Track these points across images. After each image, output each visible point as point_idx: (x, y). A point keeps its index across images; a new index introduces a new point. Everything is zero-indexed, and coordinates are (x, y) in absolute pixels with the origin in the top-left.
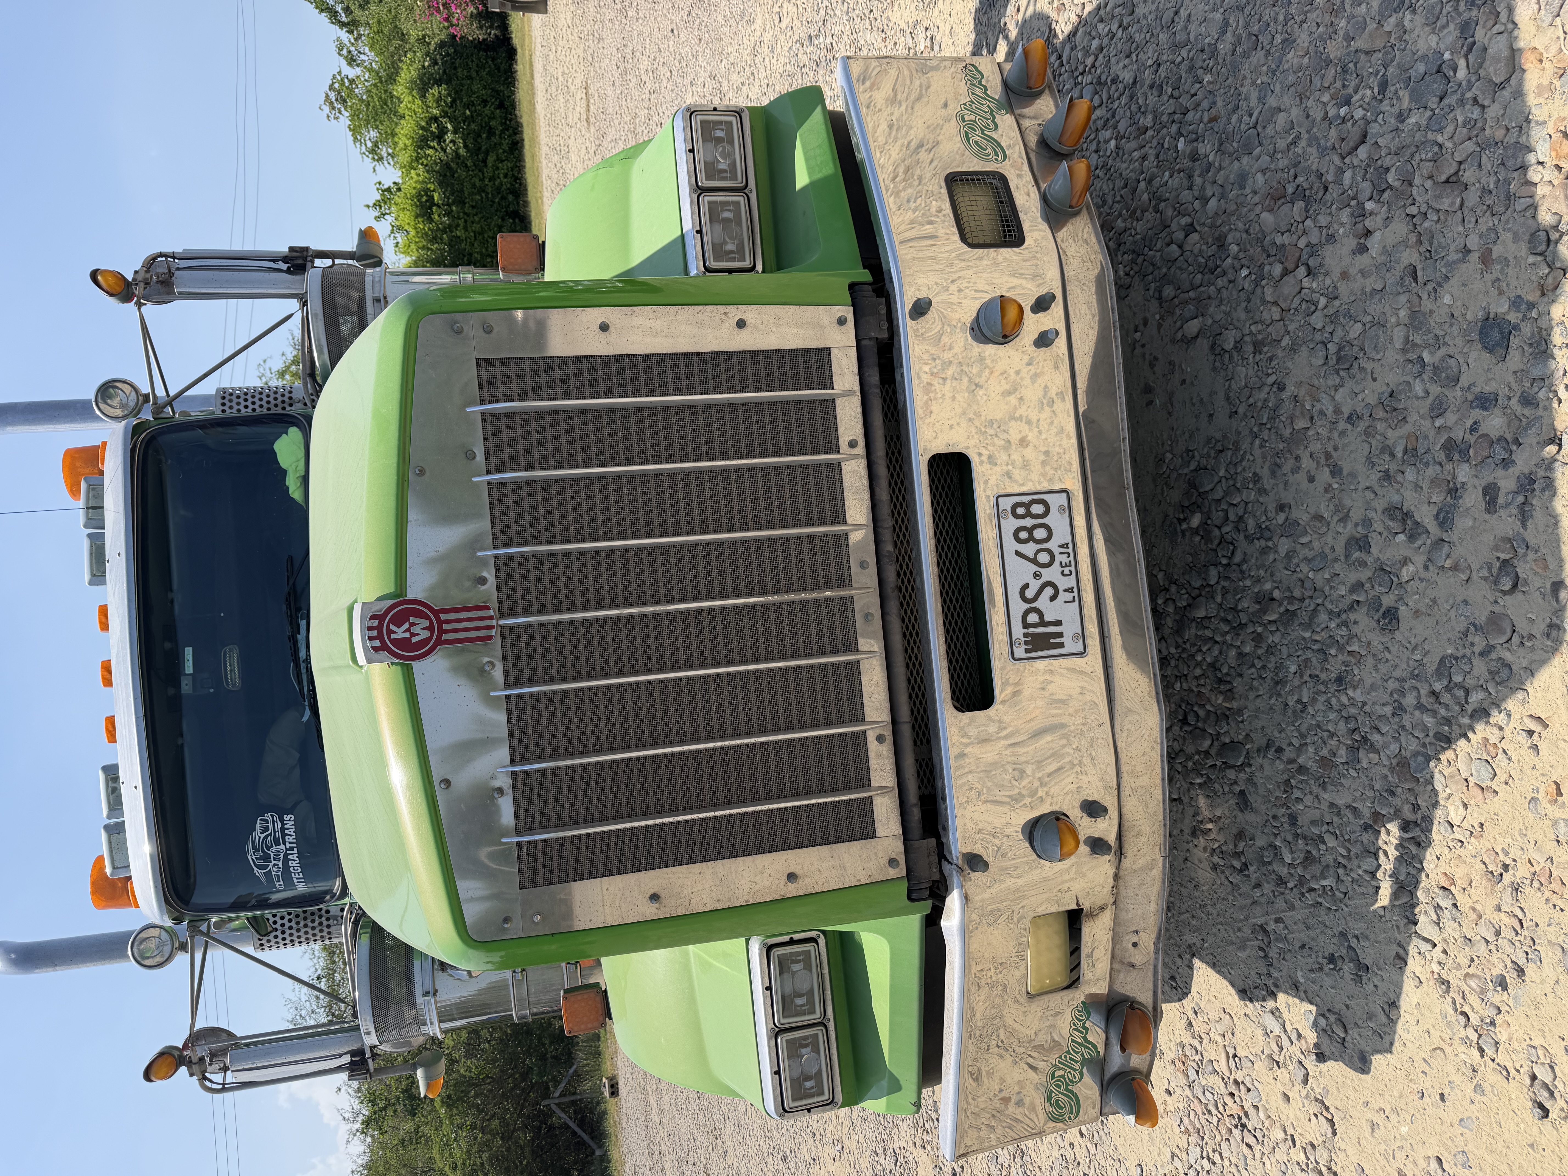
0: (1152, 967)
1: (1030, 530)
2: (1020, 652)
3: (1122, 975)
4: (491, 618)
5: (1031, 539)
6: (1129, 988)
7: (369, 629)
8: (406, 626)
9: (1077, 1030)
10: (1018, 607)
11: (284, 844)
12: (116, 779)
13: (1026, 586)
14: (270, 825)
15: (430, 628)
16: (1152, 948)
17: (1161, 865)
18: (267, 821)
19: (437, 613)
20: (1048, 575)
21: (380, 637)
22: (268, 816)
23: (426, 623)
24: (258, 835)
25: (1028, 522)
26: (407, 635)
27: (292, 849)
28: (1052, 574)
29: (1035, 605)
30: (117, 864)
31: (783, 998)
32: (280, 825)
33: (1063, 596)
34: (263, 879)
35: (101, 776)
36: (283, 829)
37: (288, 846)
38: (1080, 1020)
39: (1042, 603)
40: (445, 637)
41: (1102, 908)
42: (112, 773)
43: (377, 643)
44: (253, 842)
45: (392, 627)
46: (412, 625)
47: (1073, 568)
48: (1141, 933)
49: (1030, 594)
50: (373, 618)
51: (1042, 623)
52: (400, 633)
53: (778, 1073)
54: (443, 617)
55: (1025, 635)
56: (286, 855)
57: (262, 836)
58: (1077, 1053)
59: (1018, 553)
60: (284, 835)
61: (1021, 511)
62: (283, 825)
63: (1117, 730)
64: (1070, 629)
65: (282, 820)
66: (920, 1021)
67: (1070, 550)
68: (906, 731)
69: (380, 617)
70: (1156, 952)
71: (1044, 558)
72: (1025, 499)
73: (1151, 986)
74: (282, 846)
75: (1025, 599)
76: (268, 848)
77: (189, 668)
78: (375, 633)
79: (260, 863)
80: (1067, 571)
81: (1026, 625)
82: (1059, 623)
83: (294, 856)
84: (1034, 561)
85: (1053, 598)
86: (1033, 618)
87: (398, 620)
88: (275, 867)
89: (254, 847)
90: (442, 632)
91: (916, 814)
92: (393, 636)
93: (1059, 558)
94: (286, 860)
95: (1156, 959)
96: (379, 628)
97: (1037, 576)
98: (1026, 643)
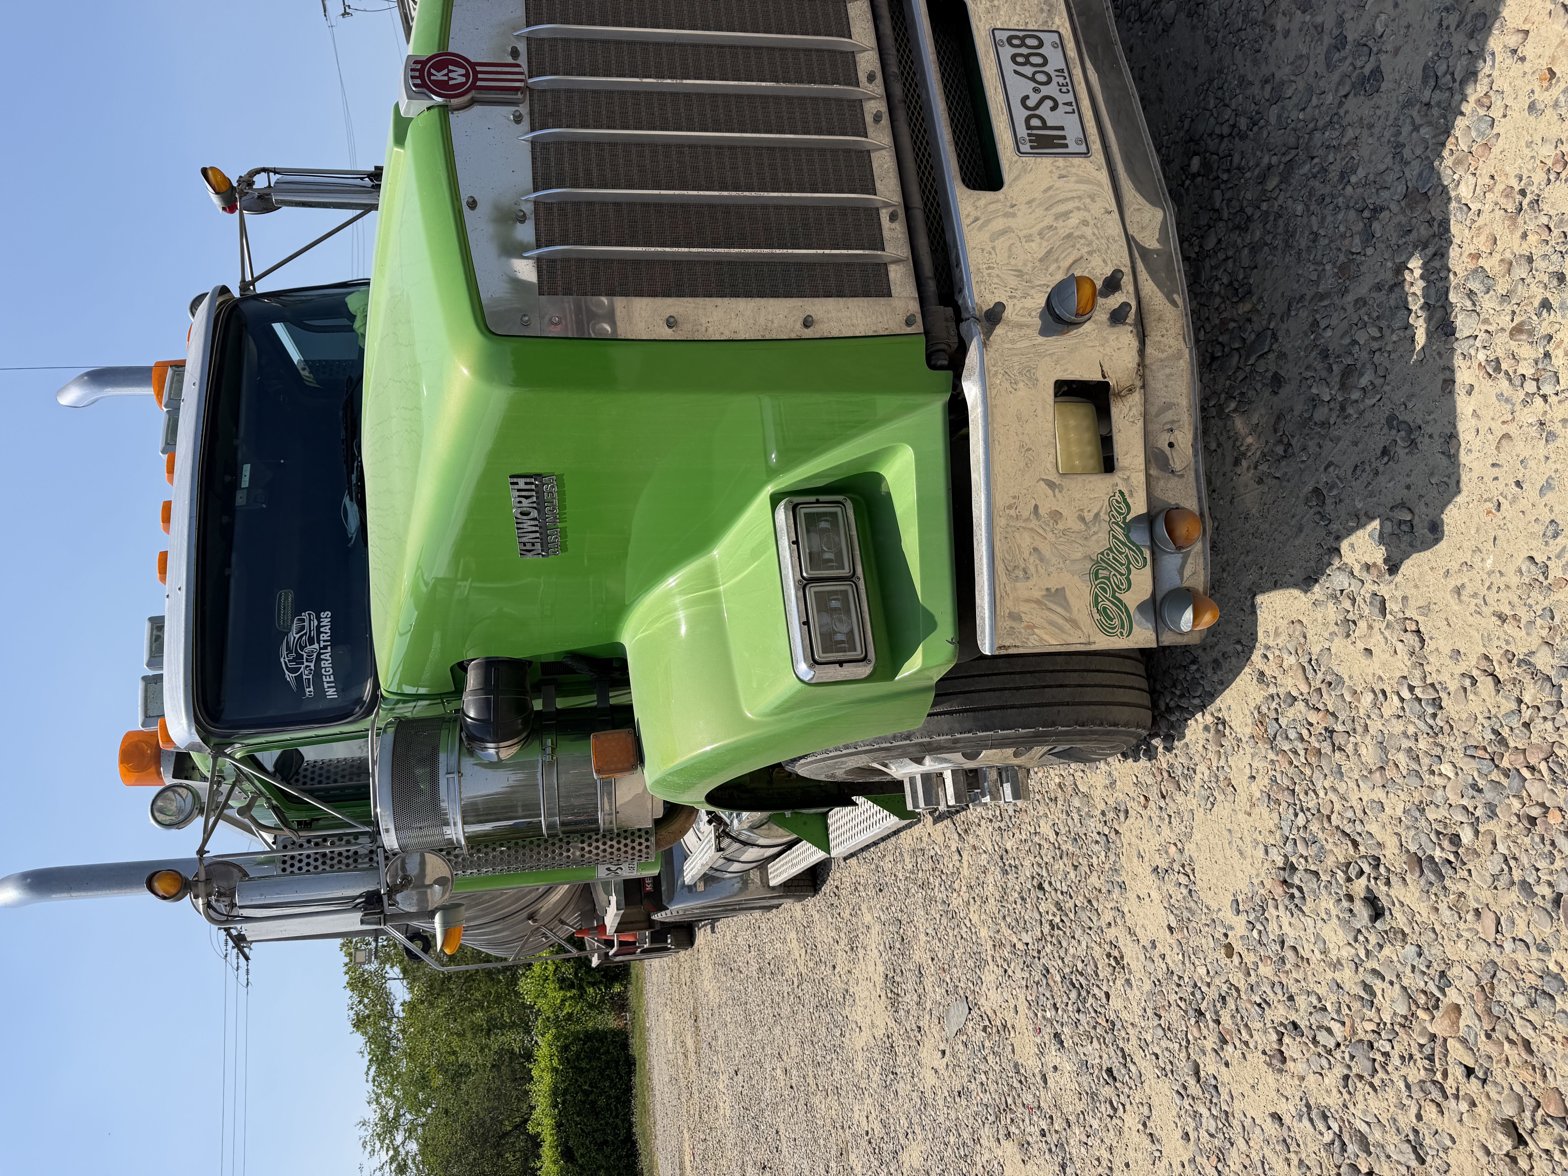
0: (1192, 473)
1: (1027, 57)
2: (1026, 148)
3: (1162, 483)
4: (522, 73)
5: (1027, 63)
6: (1170, 494)
7: (412, 70)
8: (445, 71)
9: (1117, 524)
10: (1021, 115)
11: (319, 643)
12: (161, 628)
13: (1027, 97)
14: (306, 624)
15: (467, 75)
16: (1190, 451)
17: (1187, 356)
18: (303, 621)
19: (473, 65)
20: (1045, 90)
21: (421, 77)
22: (305, 615)
23: (463, 71)
24: (294, 636)
25: (1024, 51)
26: (446, 78)
27: (325, 647)
28: (1051, 90)
29: (1037, 112)
30: (150, 713)
31: (810, 554)
32: (316, 623)
33: (1062, 108)
34: (293, 684)
35: (147, 626)
36: (319, 627)
37: (322, 644)
38: (1120, 514)
39: (1044, 110)
40: (479, 83)
41: (1131, 390)
42: (157, 625)
43: (418, 81)
44: (287, 643)
45: (432, 71)
46: (450, 71)
47: (1070, 88)
48: (1176, 432)
49: (1031, 103)
50: (416, 62)
51: (1045, 126)
52: (439, 76)
53: (806, 623)
54: (478, 69)
55: (1029, 135)
56: (319, 654)
57: (297, 636)
58: (1121, 553)
59: (1016, 72)
60: (319, 633)
61: (1016, 42)
62: (319, 622)
63: (1127, 222)
64: (1072, 132)
65: (319, 618)
66: (950, 534)
67: (1066, 74)
68: (919, 216)
69: (424, 63)
70: (1195, 455)
71: (1041, 78)
72: (1021, 34)
73: (1195, 493)
74: (316, 646)
75: (1027, 108)
76: (302, 648)
77: (245, 483)
78: (417, 74)
79: (292, 665)
80: (1064, 89)
81: (1029, 127)
82: (1062, 128)
83: (327, 656)
84: (1033, 79)
85: (1054, 108)
86: (1035, 122)
87: (439, 67)
88: (306, 671)
89: (288, 648)
90: (476, 79)
91: (931, 286)
92: (433, 78)
93: (1055, 80)
94: (319, 660)
95: (1196, 462)
96: (421, 71)
97: (1036, 90)
98: (1030, 141)
